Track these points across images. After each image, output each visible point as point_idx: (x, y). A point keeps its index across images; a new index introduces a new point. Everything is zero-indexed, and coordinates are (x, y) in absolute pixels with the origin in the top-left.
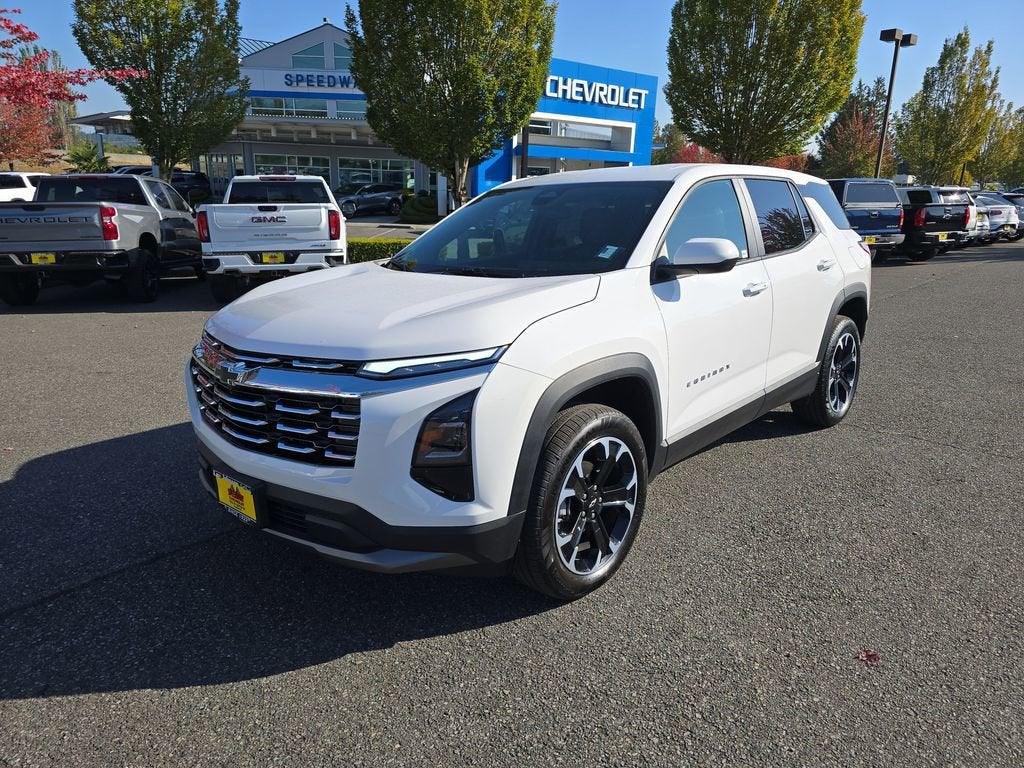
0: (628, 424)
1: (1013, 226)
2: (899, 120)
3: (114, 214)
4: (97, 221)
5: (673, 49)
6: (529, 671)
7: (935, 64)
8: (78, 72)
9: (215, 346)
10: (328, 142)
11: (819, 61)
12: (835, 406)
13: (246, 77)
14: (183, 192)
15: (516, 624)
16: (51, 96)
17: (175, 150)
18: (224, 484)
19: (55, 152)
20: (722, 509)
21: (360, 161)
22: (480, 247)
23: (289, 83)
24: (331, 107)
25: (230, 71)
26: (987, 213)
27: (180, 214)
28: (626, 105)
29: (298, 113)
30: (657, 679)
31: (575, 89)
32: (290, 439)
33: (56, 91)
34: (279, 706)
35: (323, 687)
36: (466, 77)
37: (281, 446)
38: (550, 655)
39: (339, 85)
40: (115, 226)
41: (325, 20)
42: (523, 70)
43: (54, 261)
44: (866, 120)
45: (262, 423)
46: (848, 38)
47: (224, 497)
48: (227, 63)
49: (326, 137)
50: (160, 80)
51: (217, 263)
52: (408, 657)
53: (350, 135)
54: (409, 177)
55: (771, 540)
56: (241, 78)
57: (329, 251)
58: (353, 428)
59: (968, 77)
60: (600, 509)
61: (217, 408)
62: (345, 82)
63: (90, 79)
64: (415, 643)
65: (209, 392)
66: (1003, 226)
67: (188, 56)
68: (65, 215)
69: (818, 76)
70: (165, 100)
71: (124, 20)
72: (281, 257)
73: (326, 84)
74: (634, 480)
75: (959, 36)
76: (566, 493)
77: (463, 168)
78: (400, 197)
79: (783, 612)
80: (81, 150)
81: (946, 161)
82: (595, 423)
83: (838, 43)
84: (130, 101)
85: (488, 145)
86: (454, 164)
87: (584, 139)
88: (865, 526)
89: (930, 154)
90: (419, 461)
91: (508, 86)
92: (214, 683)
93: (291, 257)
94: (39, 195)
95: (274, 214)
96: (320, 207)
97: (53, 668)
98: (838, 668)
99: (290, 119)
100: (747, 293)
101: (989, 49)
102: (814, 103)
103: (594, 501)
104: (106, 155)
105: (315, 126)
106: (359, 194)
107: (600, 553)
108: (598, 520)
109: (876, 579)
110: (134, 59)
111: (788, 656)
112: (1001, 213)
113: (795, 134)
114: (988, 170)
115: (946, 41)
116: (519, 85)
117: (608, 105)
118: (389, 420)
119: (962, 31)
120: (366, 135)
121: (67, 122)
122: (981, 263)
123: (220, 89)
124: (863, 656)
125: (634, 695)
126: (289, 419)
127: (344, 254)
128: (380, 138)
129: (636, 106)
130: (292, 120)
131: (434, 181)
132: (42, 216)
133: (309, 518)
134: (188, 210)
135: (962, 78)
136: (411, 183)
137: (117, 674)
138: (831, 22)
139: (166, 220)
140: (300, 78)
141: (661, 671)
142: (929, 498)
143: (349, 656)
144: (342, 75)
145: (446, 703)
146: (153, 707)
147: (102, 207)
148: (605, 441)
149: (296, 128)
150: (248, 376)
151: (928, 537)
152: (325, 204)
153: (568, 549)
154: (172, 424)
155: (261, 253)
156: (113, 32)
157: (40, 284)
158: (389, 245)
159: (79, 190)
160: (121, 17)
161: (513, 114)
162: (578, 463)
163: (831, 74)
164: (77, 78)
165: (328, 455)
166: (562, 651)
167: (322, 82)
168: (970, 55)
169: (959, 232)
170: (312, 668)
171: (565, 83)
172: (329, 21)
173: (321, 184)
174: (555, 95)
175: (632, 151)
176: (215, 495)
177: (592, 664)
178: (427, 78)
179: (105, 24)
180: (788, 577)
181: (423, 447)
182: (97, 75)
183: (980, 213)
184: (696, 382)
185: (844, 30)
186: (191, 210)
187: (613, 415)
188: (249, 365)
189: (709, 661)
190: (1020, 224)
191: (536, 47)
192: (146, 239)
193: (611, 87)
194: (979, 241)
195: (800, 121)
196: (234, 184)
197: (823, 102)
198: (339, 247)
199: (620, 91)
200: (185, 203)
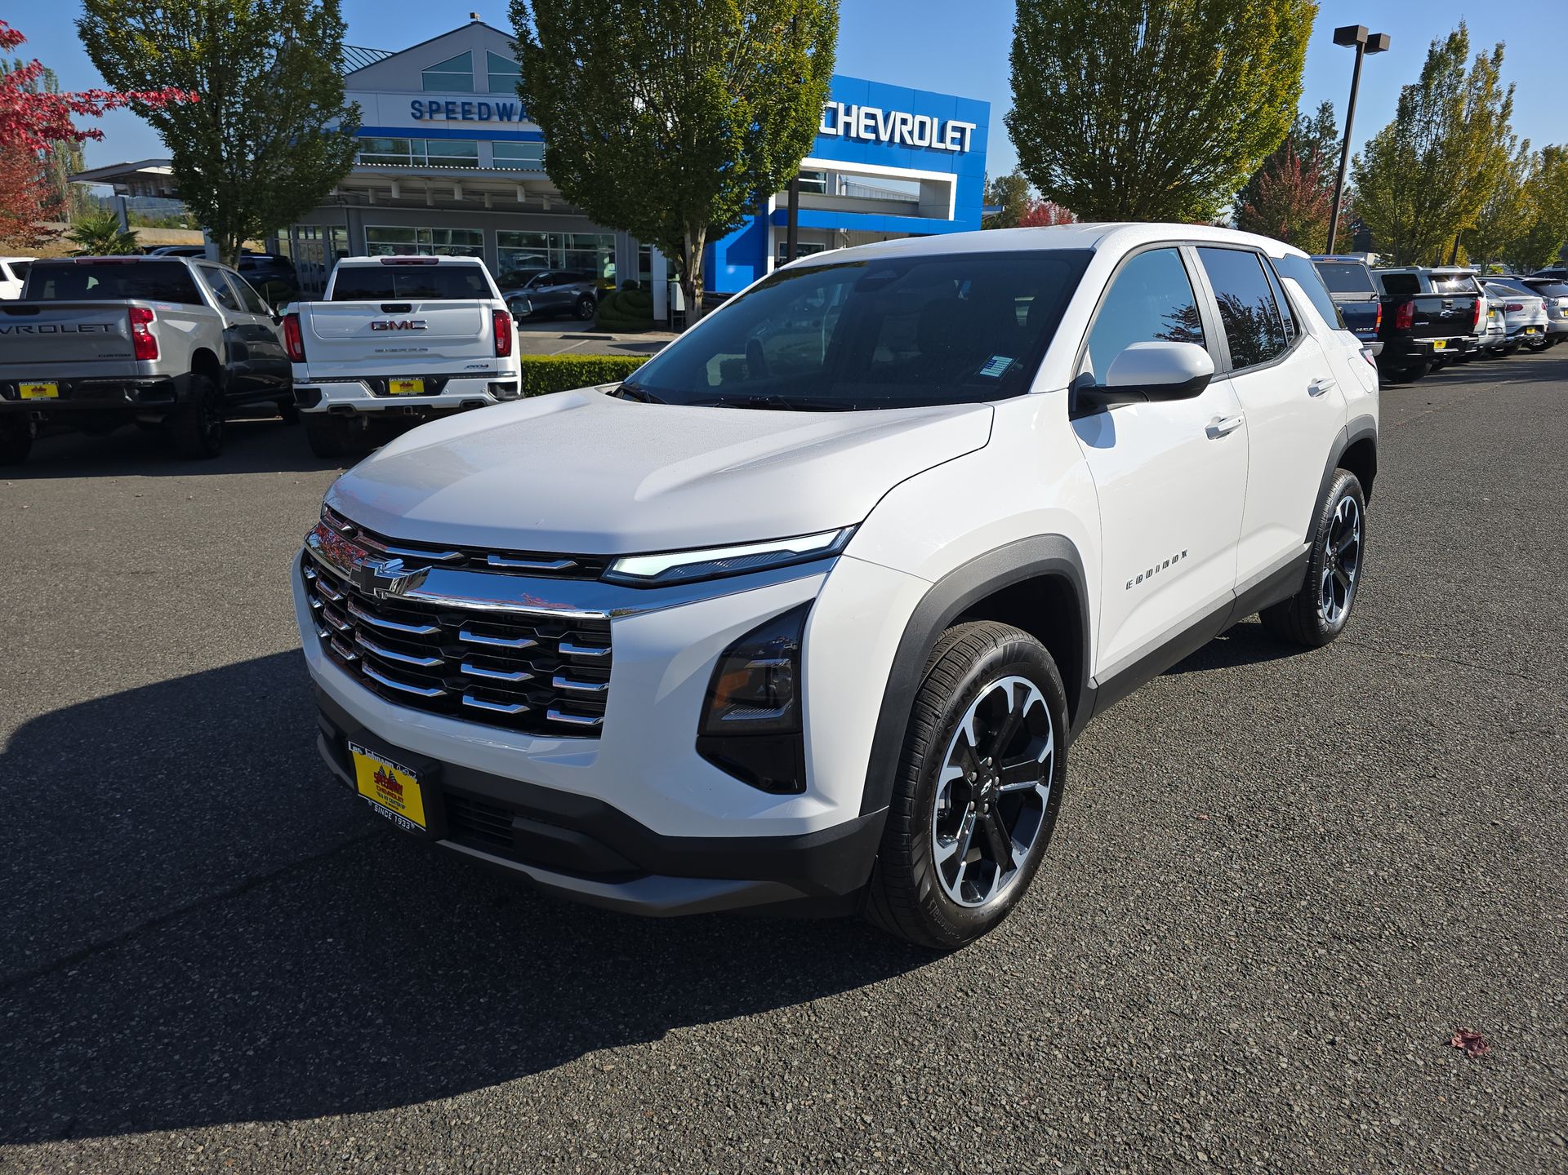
0: (1042, 653)
1: (1540, 328)
2: (1361, 168)
3: (150, 319)
4: (123, 329)
5: (1018, 57)
6: (900, 1079)
7: (1416, 80)
8: (90, 95)
9: (347, 532)
10: (481, 207)
11: (1248, 75)
12: (1330, 614)
13: (354, 103)
14: (258, 285)
15: (865, 994)
16: (47, 132)
17: (243, 219)
18: (366, 765)
19: (51, 226)
20: (1173, 787)
21: (528, 237)
22: (725, 368)
23: (418, 115)
24: (484, 151)
25: (330, 93)
26: (1502, 309)
27: (254, 319)
28: (941, 146)
29: (432, 162)
30: (1120, 1091)
31: (864, 122)
32: (484, 690)
33: (54, 125)
34: (479, 1151)
35: (552, 1115)
36: (701, 102)
37: (468, 701)
38: (932, 1052)
39: (496, 118)
40: (153, 338)
41: (473, 16)
42: (789, 89)
43: (56, 394)
44: (1306, 168)
45: (434, 662)
46: (1291, 39)
47: (367, 786)
48: (324, 82)
49: (476, 198)
50: (218, 108)
51: (316, 395)
52: (691, 1056)
53: (515, 194)
54: (607, 260)
55: (1263, 839)
56: (347, 104)
57: (495, 374)
58: (600, 671)
59: (1466, 101)
60: (997, 796)
61: (353, 637)
62: (505, 113)
63: (108, 106)
64: (699, 1030)
65: (339, 610)
66: (1524, 329)
67: (262, 71)
68: (73, 321)
69: (1245, 96)
70: (226, 140)
71: (159, 13)
72: (419, 385)
73: (476, 117)
74: (1049, 747)
75: (1453, 37)
76: (949, 773)
77: (697, 244)
78: (594, 292)
79: (1309, 966)
80: (92, 222)
81: (1433, 228)
82: (993, 653)
83: (1276, 47)
84: (172, 141)
85: (736, 208)
86: (683, 238)
87: (878, 200)
88: (1411, 813)
89: (1409, 219)
90: (711, 727)
91: (768, 114)
92: (362, 1110)
93: (434, 384)
94: (30, 292)
95: (407, 317)
96: (479, 306)
97: (83, 1087)
98: (1421, 1063)
99: (421, 170)
100: (1213, 433)
101: (1498, 56)
102: (1238, 139)
103: (988, 784)
104: (132, 229)
105: (460, 181)
106: (531, 286)
107: (998, 869)
108: (994, 816)
109: (1450, 905)
110: (177, 75)
111: (1333, 1043)
112: (1521, 308)
113: (1207, 187)
114: (1493, 243)
115: (1433, 45)
116: (783, 113)
117: (914, 147)
118: (661, 657)
119: (1457, 30)
120: (540, 195)
121: (70, 179)
122: (1498, 384)
123: (314, 123)
124: (1457, 1041)
125: (1087, 1119)
126: (481, 656)
127: (518, 379)
128: (565, 196)
129: (957, 148)
130: (424, 173)
131: (646, 265)
132: (35, 323)
133: (519, 823)
134: (267, 313)
135: (1457, 102)
136: (609, 270)
137: (193, 1097)
138: (1264, 15)
139: (233, 328)
140: (434, 107)
141: (1125, 1076)
142: (1506, 762)
143: (590, 1056)
144: (501, 102)
145: (766, 1141)
146: (260, 1158)
147: (132, 309)
148: (1007, 683)
149: (431, 185)
150: (410, 583)
151: (1518, 830)
152: (487, 301)
153: (950, 866)
154: (259, 655)
155: (386, 378)
156: (143, 32)
157: (33, 431)
158: (582, 365)
159: (93, 282)
160: (154, 9)
161: (776, 159)
162: (968, 722)
163: (1264, 95)
164: (87, 104)
165: (553, 716)
166: (951, 1043)
167: (470, 112)
168: (1468, 66)
169: (1464, 338)
170: (529, 1079)
171: (848, 112)
172: (479, 18)
173: (479, 269)
174: (832, 131)
175: (951, 217)
176: (350, 783)
177: (1005, 1064)
178: (639, 104)
179: (131, 21)
180: (1304, 903)
181: (717, 703)
182: (119, 98)
183: (1492, 309)
184: (1139, 580)
185: (1284, 26)
186: (272, 313)
187: (1018, 638)
188: (409, 563)
189: (1202, 1054)
190: (1550, 325)
191: (809, 52)
192: (202, 357)
193: (919, 118)
194: (1490, 352)
195: (1216, 167)
196: (340, 271)
197: (1252, 137)
198: (511, 368)
199: (932, 125)
200: (261, 301)
